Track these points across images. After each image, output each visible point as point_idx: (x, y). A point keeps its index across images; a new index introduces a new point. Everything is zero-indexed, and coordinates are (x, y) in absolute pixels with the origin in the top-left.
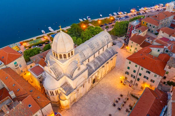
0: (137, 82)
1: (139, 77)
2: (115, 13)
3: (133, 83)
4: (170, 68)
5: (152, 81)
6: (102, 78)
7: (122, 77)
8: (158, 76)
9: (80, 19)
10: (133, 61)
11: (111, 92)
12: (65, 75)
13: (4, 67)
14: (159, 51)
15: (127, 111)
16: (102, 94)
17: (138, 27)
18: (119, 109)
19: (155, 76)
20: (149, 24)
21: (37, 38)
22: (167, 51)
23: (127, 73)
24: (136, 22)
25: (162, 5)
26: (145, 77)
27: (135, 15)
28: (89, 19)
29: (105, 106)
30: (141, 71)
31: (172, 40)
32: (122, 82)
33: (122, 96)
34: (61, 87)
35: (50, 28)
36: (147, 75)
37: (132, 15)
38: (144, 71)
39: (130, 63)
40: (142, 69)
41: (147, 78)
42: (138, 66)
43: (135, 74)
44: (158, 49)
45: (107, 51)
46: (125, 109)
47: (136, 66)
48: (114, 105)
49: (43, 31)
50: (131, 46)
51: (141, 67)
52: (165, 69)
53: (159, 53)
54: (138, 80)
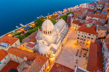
0: (84, 42)
1: (85, 38)
2: (56, 12)
3: (82, 43)
4: (99, 30)
5: (92, 39)
6: (65, 44)
7: (75, 42)
8: (95, 35)
9: (37, 18)
10: (81, 31)
11: (72, 50)
12: (51, 43)
13: (10, 47)
14: (90, 25)
15: (84, 56)
16: (68, 52)
17: (73, 17)
18: (80, 56)
19: (93, 36)
20: (78, 15)
21: (15, 31)
22: (94, 24)
23: (78, 38)
24: (71, 14)
25: (78, 6)
26: (88, 38)
27: (67, 12)
28: (43, 17)
29: (72, 57)
30: (86, 35)
31: (94, 19)
32: (75, 44)
33: (78, 50)
34: (50, 50)
35: (21, 24)
36: (89, 36)
37: (65, 12)
38: (87, 35)
39: (79, 32)
40: (86, 34)
41: (89, 38)
42: (84, 33)
43: (82, 38)
44: (90, 24)
45: (64, 29)
46: (83, 56)
47: (83, 33)
48: (77, 55)
49: (17, 27)
50: (73, 26)
51: (86, 33)
52: (97, 32)
53: (90, 26)
54: (85, 40)
